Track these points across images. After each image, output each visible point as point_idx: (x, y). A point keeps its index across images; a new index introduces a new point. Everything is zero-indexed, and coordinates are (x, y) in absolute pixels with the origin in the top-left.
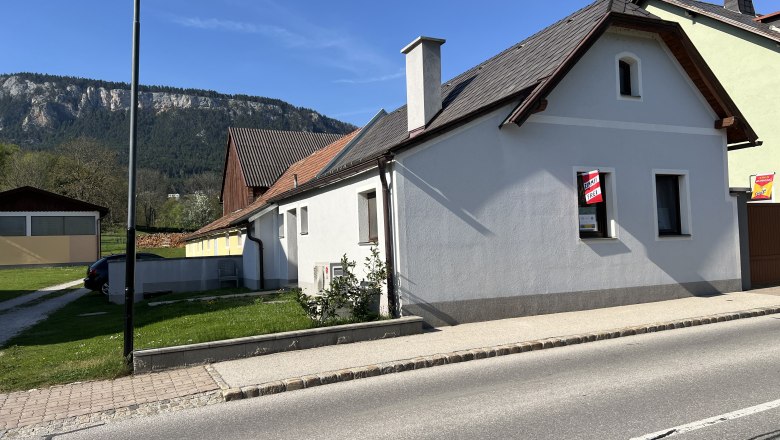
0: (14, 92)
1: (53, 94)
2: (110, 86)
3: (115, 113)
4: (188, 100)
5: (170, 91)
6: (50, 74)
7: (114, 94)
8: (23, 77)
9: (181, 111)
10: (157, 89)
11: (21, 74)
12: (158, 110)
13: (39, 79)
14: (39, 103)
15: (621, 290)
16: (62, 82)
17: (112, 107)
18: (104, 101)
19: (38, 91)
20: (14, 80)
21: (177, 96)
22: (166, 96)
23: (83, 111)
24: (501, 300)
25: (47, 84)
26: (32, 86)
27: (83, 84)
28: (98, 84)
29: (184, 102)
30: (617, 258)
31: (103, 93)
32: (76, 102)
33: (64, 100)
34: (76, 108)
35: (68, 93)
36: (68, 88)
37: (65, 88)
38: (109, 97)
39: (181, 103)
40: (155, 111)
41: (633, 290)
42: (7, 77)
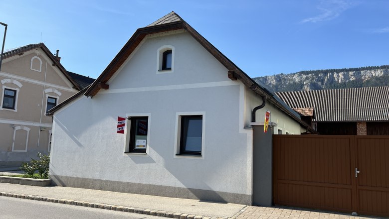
0: (297, 80)
1: (313, 79)
2: (338, 71)
3: (341, 84)
4: (381, 72)
5: (370, 68)
6: (312, 70)
7: (341, 75)
8: (301, 73)
9: (377, 78)
10: (363, 69)
11: (300, 72)
12: (364, 79)
13: (307, 73)
14: (307, 84)
15: (146, 185)
16: (316, 73)
17: (340, 81)
18: (336, 79)
19: (307, 79)
20: (297, 75)
21: (375, 71)
22: (368, 71)
23: (326, 84)
24: (84, 179)
25: (310, 75)
26: (304, 76)
27: (326, 72)
28: (332, 71)
29: (379, 73)
30: (146, 166)
31: (335, 75)
32: (322, 81)
33: (318, 81)
34: (322, 84)
35: (319, 77)
36: (319, 75)
37: (318, 75)
38: (338, 76)
39: (377, 75)
40: (362, 80)
41: (154, 187)
42: (294, 74)
